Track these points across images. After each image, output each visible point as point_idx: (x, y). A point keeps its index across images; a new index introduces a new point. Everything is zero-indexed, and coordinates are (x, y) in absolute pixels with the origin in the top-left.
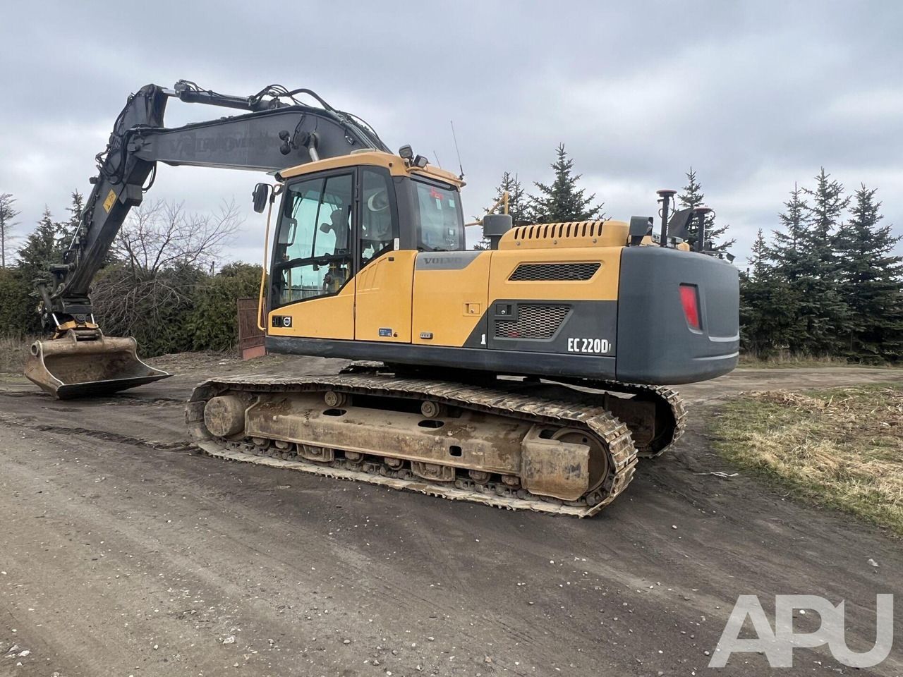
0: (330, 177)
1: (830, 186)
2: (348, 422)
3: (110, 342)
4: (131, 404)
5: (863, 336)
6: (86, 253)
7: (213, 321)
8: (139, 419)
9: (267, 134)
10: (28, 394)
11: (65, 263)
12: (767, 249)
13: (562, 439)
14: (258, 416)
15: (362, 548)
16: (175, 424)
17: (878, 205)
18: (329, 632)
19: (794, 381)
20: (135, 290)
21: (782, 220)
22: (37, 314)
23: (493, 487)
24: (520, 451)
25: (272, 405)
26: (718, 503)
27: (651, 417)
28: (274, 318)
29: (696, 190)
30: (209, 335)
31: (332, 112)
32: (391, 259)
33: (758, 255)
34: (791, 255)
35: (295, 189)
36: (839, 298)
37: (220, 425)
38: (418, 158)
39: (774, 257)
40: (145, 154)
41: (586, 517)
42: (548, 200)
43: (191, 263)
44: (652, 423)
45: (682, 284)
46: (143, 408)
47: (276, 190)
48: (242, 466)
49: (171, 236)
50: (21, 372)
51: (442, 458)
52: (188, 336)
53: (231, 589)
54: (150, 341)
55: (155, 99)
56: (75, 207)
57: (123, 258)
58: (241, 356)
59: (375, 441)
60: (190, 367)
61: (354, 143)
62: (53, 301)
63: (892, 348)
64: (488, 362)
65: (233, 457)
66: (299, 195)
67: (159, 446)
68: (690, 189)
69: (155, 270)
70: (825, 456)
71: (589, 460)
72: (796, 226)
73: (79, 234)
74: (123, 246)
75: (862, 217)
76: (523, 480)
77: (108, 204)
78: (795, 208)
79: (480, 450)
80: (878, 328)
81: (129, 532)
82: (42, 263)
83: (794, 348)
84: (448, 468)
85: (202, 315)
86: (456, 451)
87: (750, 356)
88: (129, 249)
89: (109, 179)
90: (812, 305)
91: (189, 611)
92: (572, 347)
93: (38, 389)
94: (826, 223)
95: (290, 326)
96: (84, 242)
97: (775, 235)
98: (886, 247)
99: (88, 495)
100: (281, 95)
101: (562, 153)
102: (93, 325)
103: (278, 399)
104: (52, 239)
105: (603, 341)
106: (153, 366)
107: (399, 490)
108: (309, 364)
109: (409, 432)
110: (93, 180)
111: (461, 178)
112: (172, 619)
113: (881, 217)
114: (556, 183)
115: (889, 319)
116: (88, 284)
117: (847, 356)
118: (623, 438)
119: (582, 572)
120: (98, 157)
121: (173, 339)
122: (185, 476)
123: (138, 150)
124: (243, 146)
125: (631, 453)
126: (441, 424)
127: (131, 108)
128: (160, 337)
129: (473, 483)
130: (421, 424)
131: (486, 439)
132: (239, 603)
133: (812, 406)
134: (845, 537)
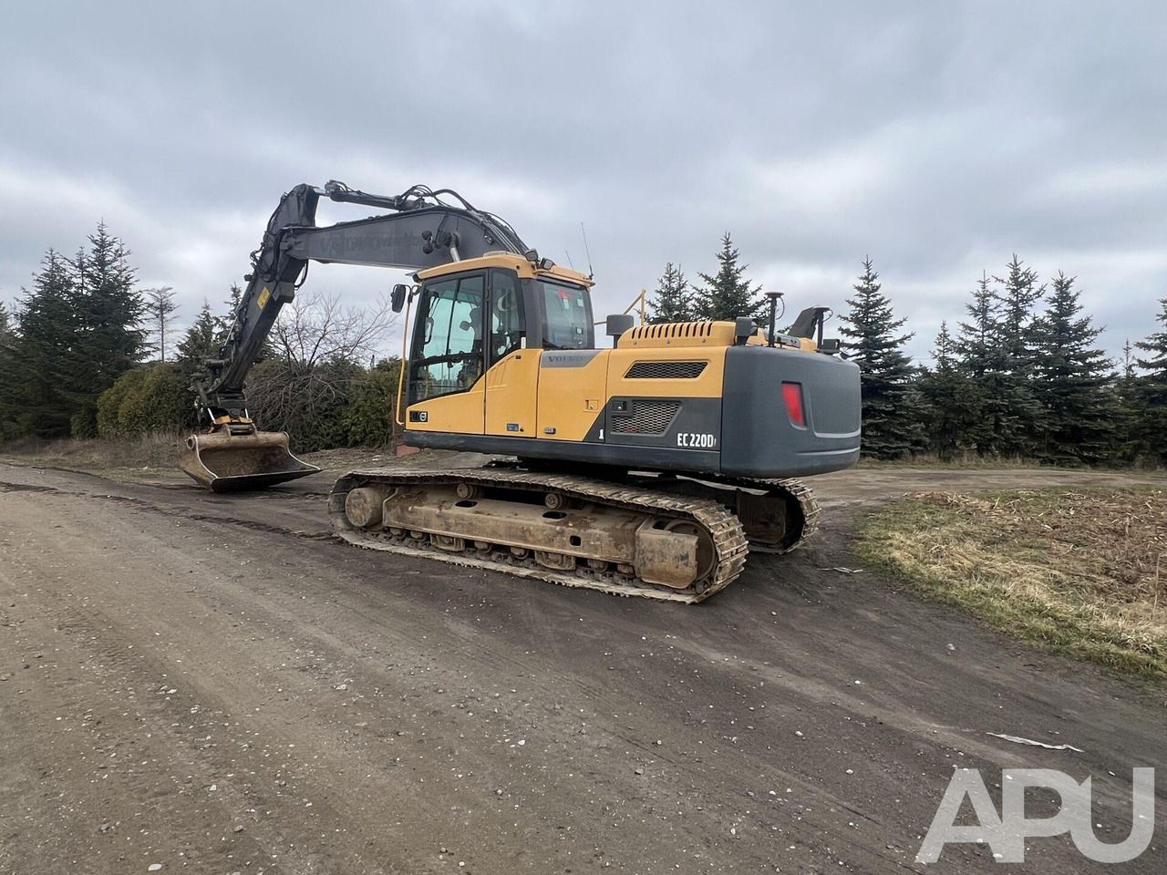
0: (463, 279)
1: (1024, 273)
2: (477, 512)
3: (263, 437)
4: (281, 497)
5: (1059, 436)
6: (241, 349)
7: (368, 416)
8: (288, 511)
9: (412, 235)
10: (184, 487)
11: (220, 359)
12: (952, 341)
13: (673, 530)
14: (394, 507)
15: (473, 622)
16: (320, 516)
17: (1078, 294)
18: (427, 684)
19: (971, 483)
20: (291, 385)
21: (969, 311)
22: (194, 409)
23: (611, 576)
24: (634, 541)
25: (409, 497)
26: (827, 594)
27: (781, 513)
28: (411, 412)
29: (872, 280)
30: (364, 430)
31: (473, 212)
32: (519, 357)
33: (942, 349)
34: (979, 349)
35: (432, 289)
36: (1031, 395)
37: (360, 515)
38: (544, 261)
39: (960, 350)
40: (297, 252)
41: (693, 604)
42: (713, 292)
43: (347, 358)
44: (782, 519)
45: (783, 382)
46: (293, 501)
47: (414, 291)
48: (380, 554)
49: (328, 330)
50: (178, 466)
51: (563, 547)
52: (344, 432)
53: (350, 651)
54: (305, 437)
55: (306, 198)
56: (233, 300)
57: (280, 352)
58: (395, 453)
59: (502, 532)
60: (343, 462)
61: (493, 242)
62: (209, 396)
63: (1093, 449)
64: (607, 456)
65: (372, 546)
66: (436, 295)
67: (303, 535)
68: (866, 278)
69: (311, 364)
70: (964, 556)
71: (697, 550)
72: (984, 317)
73: (234, 330)
74: (280, 340)
75: (1060, 306)
76: (636, 569)
77: (262, 301)
78: (983, 298)
79: (598, 540)
80: (1075, 428)
81: (267, 605)
82: (200, 357)
83: (983, 449)
84: (569, 557)
85: (357, 411)
86: (576, 541)
87: (931, 457)
88: (285, 344)
89: (263, 277)
90: (999, 402)
91: (311, 666)
92: (682, 442)
93: (194, 483)
94: (1018, 314)
95: (426, 421)
96: (239, 338)
97: (961, 328)
98: (1086, 340)
99: (233, 575)
100: (426, 195)
101: (727, 243)
102: (247, 420)
103: (415, 491)
104: (211, 333)
105: (709, 436)
106: (304, 462)
107: (523, 578)
108: (463, 460)
109: (532, 522)
110: (247, 278)
111: (591, 277)
112: (296, 671)
113: (1081, 307)
114: (720, 274)
115: (1089, 418)
116: (243, 378)
117: (1039, 457)
118: (731, 529)
119: (668, 646)
120: (253, 255)
121: (328, 435)
122: (323, 562)
123: (290, 248)
124: (389, 245)
125: (739, 543)
126: (564, 515)
127: (284, 207)
128: (316, 433)
129: (592, 572)
130: (546, 515)
131: (604, 530)
132: (355, 662)
133: (976, 508)
134: (938, 626)
